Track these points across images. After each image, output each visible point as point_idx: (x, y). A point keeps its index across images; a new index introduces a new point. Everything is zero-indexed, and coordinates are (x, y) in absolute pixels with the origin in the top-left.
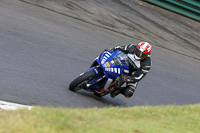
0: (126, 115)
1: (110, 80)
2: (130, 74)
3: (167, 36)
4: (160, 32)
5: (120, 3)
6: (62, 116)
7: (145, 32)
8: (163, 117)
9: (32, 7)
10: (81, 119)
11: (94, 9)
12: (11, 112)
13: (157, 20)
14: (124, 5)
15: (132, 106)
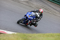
0: (44, 36)
1: (29, 21)
2: (36, 19)
3: (57, 12)
4: (55, 11)
5: (43, 2)
6: (25, 36)
7: (50, 11)
8: (55, 36)
9: (16, 3)
10: (31, 37)
11: (35, 3)
12: (10, 34)
13: (54, 7)
14: (44, 2)
15: (46, 33)
